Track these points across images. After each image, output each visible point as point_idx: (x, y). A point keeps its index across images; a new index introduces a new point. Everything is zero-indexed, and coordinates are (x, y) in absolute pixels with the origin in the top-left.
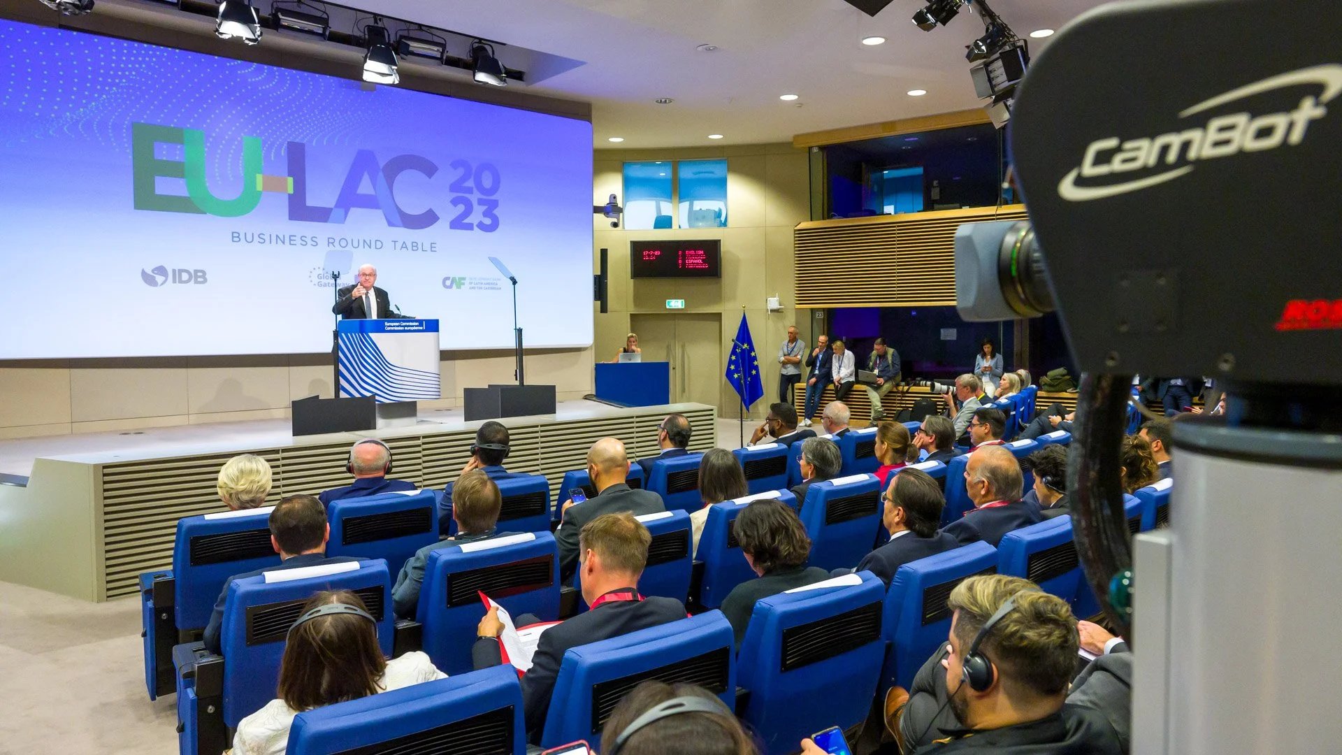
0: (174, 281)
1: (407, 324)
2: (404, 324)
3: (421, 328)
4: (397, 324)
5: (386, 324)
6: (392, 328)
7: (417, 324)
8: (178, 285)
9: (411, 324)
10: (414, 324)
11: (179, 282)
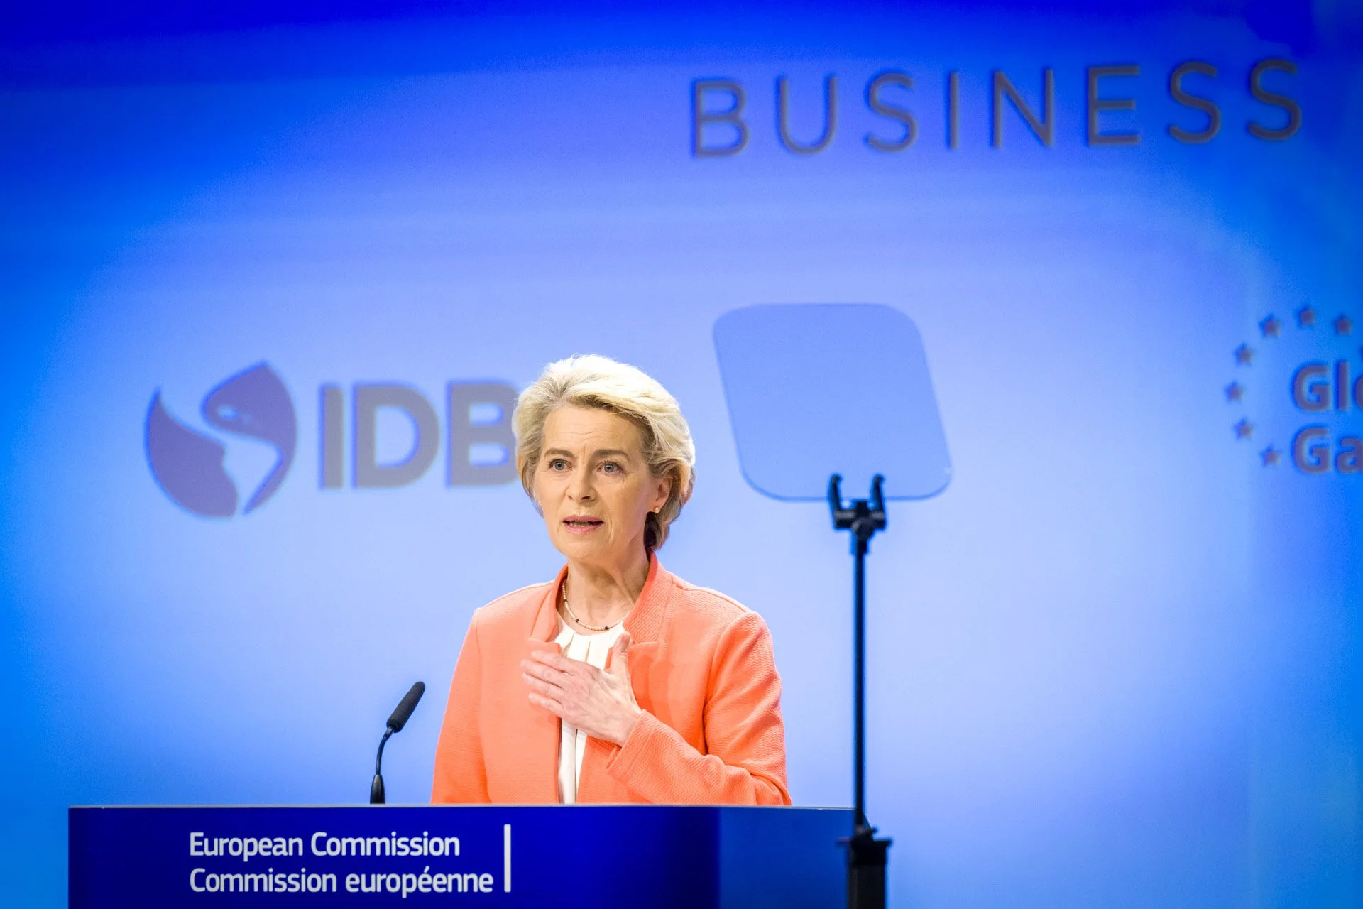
0: (328, 478)
1: (366, 845)
2: (340, 846)
3: (483, 883)
4: (284, 847)
5: (196, 843)
6: (244, 882)
7: (448, 845)
8: (347, 498)
9: (395, 845)
10: (424, 846)
11: (356, 483)
